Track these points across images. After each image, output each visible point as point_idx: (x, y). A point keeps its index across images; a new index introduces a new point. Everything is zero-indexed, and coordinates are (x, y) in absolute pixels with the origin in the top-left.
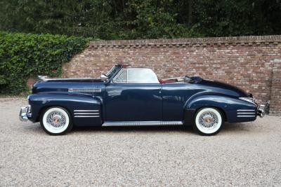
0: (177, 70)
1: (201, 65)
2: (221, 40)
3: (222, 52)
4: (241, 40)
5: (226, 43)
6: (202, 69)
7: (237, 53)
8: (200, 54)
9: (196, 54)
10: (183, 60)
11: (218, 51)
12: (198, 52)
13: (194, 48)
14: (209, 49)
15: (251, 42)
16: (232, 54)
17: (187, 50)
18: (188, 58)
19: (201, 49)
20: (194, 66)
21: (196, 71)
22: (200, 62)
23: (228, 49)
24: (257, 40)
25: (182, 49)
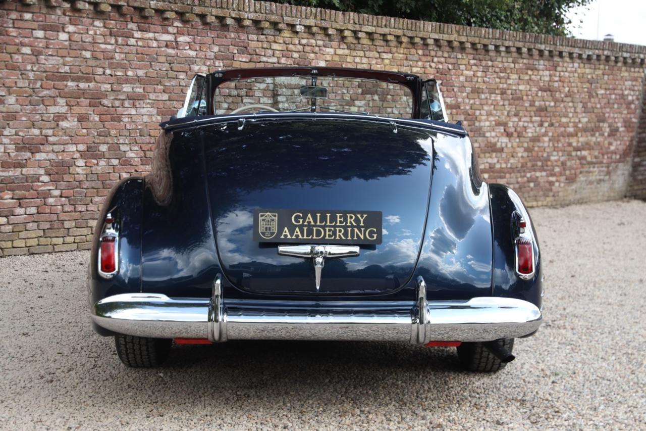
1: (83, 85)
3: (151, 40)
4: (208, 7)
5: (168, 11)
6: (88, 101)
7: (190, 48)
8: (82, 41)
9: (66, 41)
10: (20, 60)
11: (139, 36)
12: (75, 33)
13: (63, 16)
14: (111, 23)
15: (233, 15)
16: (177, 48)
17: (34, 21)
18: (37, 53)
19: (87, 21)
20: (58, 87)
21: (68, 105)
22: (80, 74)
23: (168, 33)
24: (246, 12)
25: (14, 15)
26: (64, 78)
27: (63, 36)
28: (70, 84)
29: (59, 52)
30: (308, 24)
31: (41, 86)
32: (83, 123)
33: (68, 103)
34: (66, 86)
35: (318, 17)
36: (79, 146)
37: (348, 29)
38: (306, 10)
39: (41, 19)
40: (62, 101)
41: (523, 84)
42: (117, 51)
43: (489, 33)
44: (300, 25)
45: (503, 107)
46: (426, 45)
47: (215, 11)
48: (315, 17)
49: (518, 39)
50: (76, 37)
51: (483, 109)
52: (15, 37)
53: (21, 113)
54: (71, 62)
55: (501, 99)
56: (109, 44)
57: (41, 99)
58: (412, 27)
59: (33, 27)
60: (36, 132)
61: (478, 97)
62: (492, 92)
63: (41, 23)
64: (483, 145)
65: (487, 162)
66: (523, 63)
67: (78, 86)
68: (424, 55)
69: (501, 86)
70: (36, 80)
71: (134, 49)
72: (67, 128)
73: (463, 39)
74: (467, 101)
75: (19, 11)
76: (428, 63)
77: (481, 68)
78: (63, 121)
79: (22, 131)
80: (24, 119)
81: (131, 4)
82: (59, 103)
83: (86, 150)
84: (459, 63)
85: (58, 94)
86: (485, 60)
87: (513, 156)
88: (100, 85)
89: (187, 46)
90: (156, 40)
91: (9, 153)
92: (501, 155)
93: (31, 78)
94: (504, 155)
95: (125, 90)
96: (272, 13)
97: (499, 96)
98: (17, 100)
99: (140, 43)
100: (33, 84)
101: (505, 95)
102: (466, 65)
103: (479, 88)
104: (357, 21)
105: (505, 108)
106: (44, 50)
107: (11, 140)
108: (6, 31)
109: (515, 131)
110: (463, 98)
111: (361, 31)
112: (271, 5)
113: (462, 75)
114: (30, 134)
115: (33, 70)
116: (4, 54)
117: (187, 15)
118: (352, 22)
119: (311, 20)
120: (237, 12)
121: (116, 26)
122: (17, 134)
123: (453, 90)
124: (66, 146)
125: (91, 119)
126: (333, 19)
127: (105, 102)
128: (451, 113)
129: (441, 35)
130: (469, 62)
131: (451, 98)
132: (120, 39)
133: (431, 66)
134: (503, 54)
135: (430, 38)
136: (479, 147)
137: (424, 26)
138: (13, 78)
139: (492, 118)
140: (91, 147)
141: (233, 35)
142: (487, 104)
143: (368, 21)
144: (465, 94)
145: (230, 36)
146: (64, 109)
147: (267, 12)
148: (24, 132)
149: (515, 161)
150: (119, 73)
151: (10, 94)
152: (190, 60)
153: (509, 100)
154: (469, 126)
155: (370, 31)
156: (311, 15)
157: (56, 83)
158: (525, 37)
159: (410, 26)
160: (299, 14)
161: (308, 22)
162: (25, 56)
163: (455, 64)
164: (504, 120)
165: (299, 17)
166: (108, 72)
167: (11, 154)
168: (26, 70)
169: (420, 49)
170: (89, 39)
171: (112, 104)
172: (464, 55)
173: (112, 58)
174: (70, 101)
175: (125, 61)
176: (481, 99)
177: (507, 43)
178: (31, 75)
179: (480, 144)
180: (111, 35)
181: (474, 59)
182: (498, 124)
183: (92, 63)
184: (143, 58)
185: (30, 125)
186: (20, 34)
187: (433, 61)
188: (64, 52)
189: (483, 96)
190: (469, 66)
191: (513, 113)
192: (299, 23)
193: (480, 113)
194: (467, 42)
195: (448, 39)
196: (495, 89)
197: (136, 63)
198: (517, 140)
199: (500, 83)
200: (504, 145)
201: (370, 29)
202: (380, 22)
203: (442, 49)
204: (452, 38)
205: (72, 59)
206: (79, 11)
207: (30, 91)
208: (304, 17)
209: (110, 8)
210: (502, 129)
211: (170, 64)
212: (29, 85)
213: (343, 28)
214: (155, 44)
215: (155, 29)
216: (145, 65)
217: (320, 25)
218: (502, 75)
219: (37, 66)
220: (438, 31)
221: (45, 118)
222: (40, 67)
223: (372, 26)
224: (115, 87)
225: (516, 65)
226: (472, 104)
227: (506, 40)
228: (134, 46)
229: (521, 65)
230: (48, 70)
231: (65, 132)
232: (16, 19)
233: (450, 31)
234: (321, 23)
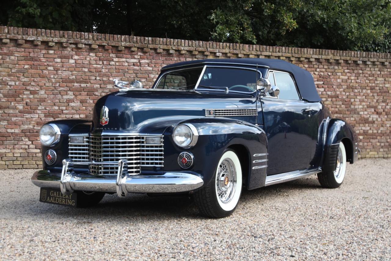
0: (33, 93)
1: (83, 85)
2: (125, 40)
3: (124, 62)
4: (158, 45)
5: (133, 47)
6: (86, 93)
7: (148, 66)
8: (83, 63)
9: (74, 63)
10: (47, 73)
11: (117, 60)
12: (79, 59)
13: (72, 51)
14: (100, 54)
15: (174, 48)
16: (140, 66)
17: (55, 54)
18: (56, 70)
19: (86, 53)
20: (69, 86)
21: (75, 95)
22: (81, 79)
23: (134, 58)
24: (183, 47)
25: (44, 52)
26: (72, 81)
27: (72, 61)
28: (76, 84)
29: (70, 69)
30: (224, 52)
31: (59, 85)
32: (83, 104)
33: (74, 94)
34: (73, 85)
35: (231, 48)
36: (81, 115)
37: (252, 54)
38: (223, 44)
39: (59, 53)
40: (71, 93)
41: (389, 83)
42: (104, 68)
43: (357, 54)
44: (219, 52)
45: (373, 97)
46: (310, 62)
47: (162, 47)
48: (230, 48)
49: (381, 57)
50: (79, 62)
51: (357, 98)
52: (45, 62)
53: (48, 99)
54: (76, 74)
55: (371, 92)
56: (99, 64)
57: (59, 92)
58: (298, 52)
59: (55, 57)
60: (56, 108)
61: (353, 91)
62: (362, 88)
63: (59, 55)
64: (357, 119)
65: (361, 129)
66: (387, 71)
67: (80, 85)
68: (309, 67)
69: (370, 85)
70: (56, 83)
71: (114, 67)
72: (74, 106)
73: (338, 58)
74: (344, 93)
75: (47, 50)
76: (313, 72)
77: (354, 75)
78: (72, 102)
79: (48, 107)
80: (49, 101)
81: (109, 44)
82: (69, 94)
83: (85, 117)
84: (336, 71)
85: (69, 90)
86: (357, 70)
87: (382, 126)
88: (93, 85)
89: (146, 65)
90: (127, 62)
91: (41, 118)
92: (373, 125)
93: (54, 82)
94: (375, 125)
95: (108, 87)
96: (200, 47)
97: (370, 90)
98: (45, 92)
99: (117, 64)
100: (54, 85)
101: (374, 90)
102: (342, 73)
103: (353, 86)
104: (258, 49)
105: (374, 98)
106: (60, 68)
107: (42, 112)
108: (40, 59)
109: (384, 111)
110: (341, 92)
111: (261, 55)
112: (199, 42)
113: (339, 78)
114: (53, 109)
115: (54, 78)
116: (38, 70)
117: (145, 49)
118: (254, 50)
119: (227, 49)
120: (176, 47)
121: (103, 55)
122: (45, 109)
123: (333, 87)
124: (73, 115)
125: (88, 102)
126: (241, 49)
127: (96, 93)
128: (332, 100)
129: (320, 56)
130: (344, 71)
131: (331, 91)
132: (105, 62)
133: (315, 74)
134: (370, 66)
135: (312, 58)
136: (355, 120)
137: (307, 51)
138: (43, 82)
139: (364, 104)
140: (88, 116)
141: (176, 59)
142: (360, 95)
143: (266, 49)
144: (341, 90)
145: (174, 59)
146: (72, 97)
147: (197, 46)
148: (49, 108)
149: (384, 129)
150: (104, 79)
151: (41, 89)
152: (149, 72)
153: (378, 93)
154: (346, 107)
155: (268, 55)
156: (226, 47)
157: (68, 84)
158: (387, 56)
159: (296, 51)
160: (218, 47)
161: (224, 51)
162: (50, 71)
163: (333, 72)
164: (374, 105)
165: (218, 48)
166: (98, 78)
167: (42, 118)
168: (51, 78)
169: (306, 64)
170: (87, 62)
171: (100, 94)
172: (340, 67)
173: (100, 72)
174: (75, 93)
175: (108, 73)
176: (355, 92)
177: (372, 60)
178: (53, 80)
179: (355, 118)
180: (100, 60)
181: (348, 69)
182: (369, 107)
183: (89, 74)
184: (120, 71)
185: (53, 105)
186: (47, 60)
187: (316, 71)
188: (73, 69)
189: (356, 91)
190: (343, 73)
191: (381, 101)
192: (218, 51)
193: (355, 100)
194: (341, 59)
195: (326, 58)
196: (366, 87)
197: (115, 74)
198: (386, 117)
199: (370, 83)
200: (374, 119)
201: (268, 53)
202: (274, 50)
203: (323, 64)
204: (329, 57)
205: (77, 72)
206: (81, 48)
207: (53, 88)
208: (221, 48)
209: (97, 46)
210: (373, 110)
211: (136, 74)
212: (52, 85)
213: (249, 54)
214: (126, 64)
215: (127, 56)
216: (120, 75)
217: (232, 52)
218: (371, 78)
219: (57, 76)
220: (318, 54)
221: (61, 101)
222: (58, 76)
223: (269, 52)
224: (102, 86)
225: (382, 73)
226: (348, 95)
227: (371, 58)
228: (113, 65)
229: (386, 72)
230: (63, 78)
231: (73, 108)
232: (45, 54)
233: (327, 53)
234: (233, 51)
